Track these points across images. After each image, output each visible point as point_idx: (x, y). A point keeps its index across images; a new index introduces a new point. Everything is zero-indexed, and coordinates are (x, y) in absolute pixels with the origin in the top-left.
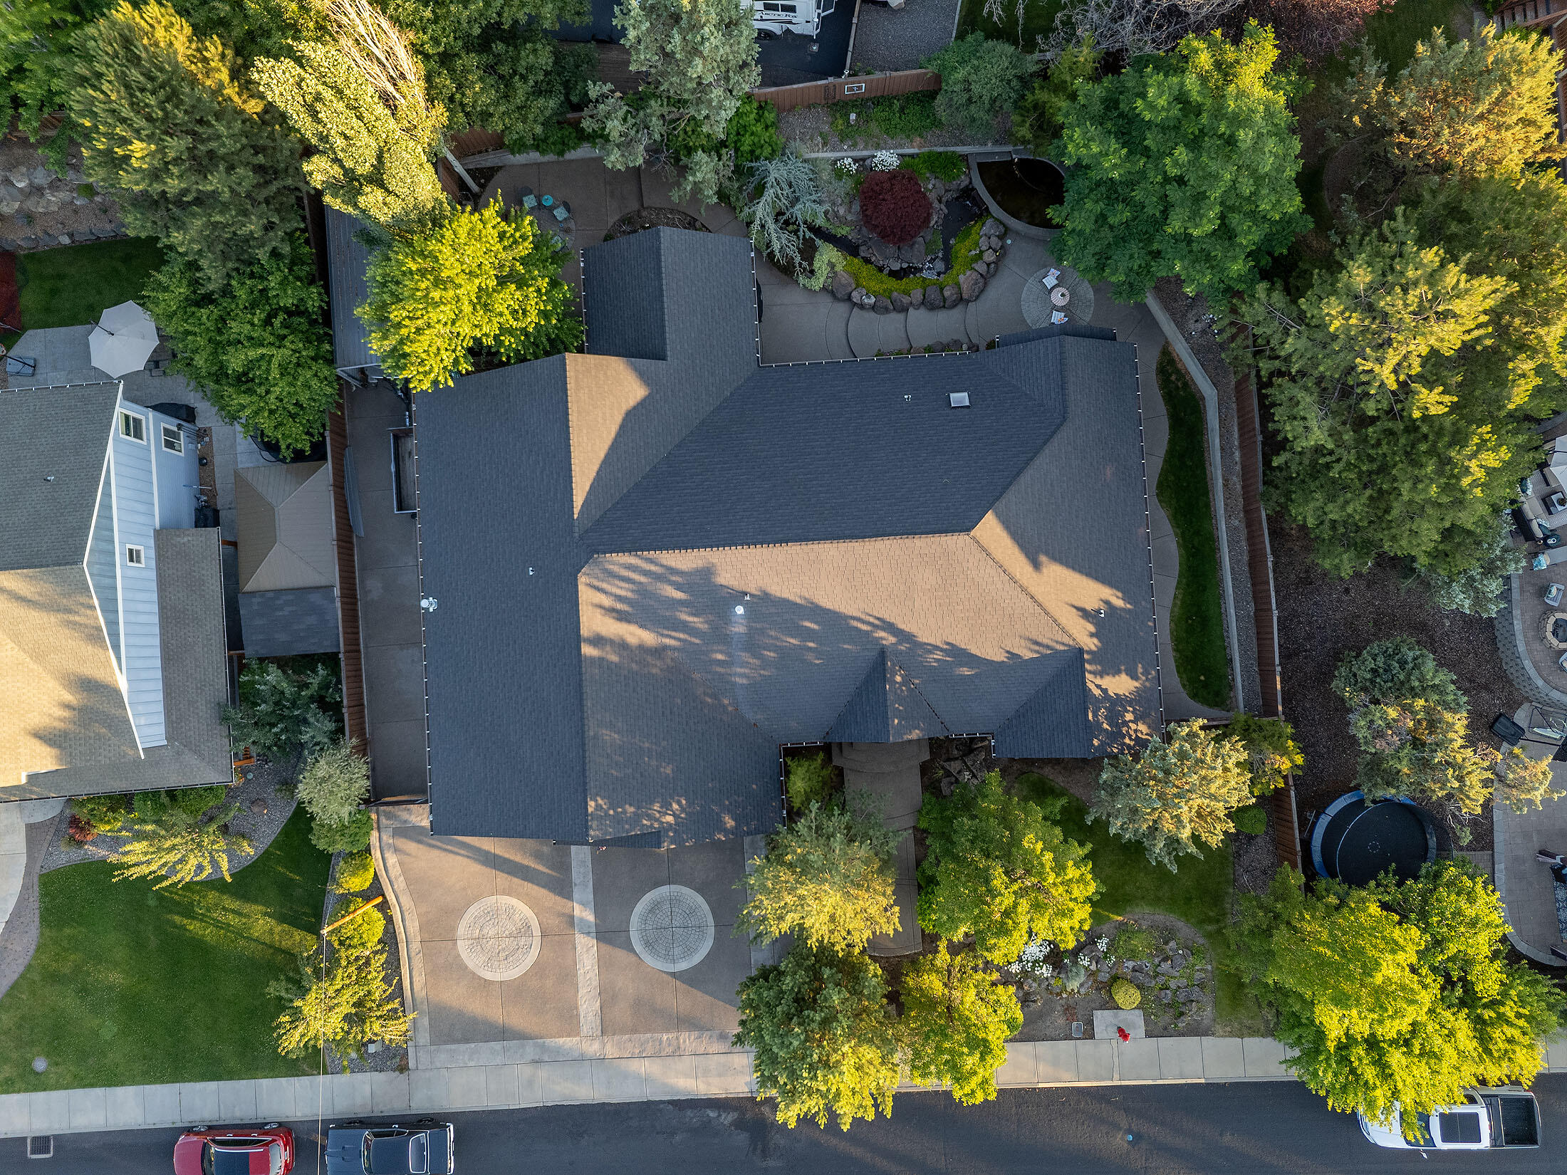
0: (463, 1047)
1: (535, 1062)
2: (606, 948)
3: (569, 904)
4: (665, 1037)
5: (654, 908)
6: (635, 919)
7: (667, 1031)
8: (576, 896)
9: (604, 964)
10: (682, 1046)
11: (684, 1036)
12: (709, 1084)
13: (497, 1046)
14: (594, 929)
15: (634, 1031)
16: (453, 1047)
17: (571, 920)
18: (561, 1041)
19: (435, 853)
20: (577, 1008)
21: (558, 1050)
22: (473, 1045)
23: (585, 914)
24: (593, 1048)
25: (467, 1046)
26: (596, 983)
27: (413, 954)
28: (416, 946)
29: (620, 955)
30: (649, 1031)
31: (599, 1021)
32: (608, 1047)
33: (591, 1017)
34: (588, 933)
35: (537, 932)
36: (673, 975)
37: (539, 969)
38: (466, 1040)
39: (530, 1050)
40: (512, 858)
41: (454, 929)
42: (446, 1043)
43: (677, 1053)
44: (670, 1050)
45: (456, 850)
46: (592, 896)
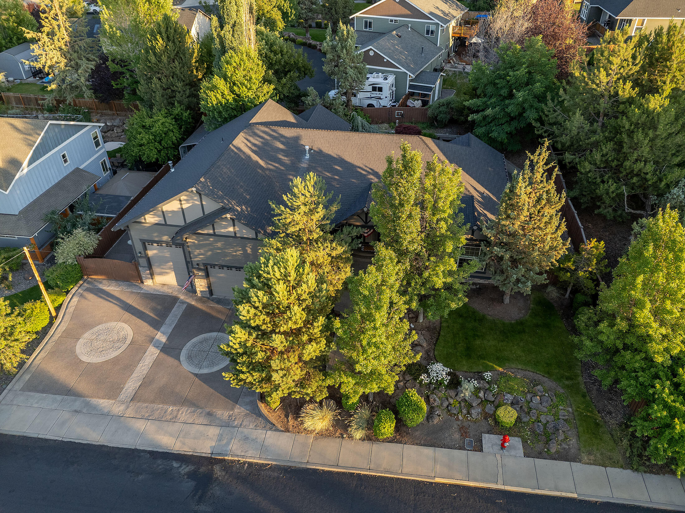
0: (38, 395)
1: (76, 411)
2: (163, 356)
3: (156, 332)
4: (171, 408)
5: (206, 340)
6: (189, 344)
7: (174, 404)
8: (162, 329)
9: (157, 363)
10: (179, 416)
11: (184, 409)
12: (184, 444)
13: (59, 398)
14: (162, 346)
15: (153, 402)
16: (32, 394)
17: (151, 339)
18: (101, 401)
19: (100, 300)
20: (125, 384)
21: (95, 408)
22: (45, 395)
23: (161, 337)
24: (117, 409)
25: (41, 394)
26: (145, 372)
27: (50, 341)
28: (56, 337)
29: (170, 360)
30: (163, 403)
31: (134, 393)
32: (129, 410)
33: (130, 390)
34: (157, 347)
35: (128, 342)
36: (196, 375)
37: (115, 361)
38: (43, 391)
39: (78, 405)
40: (139, 308)
41: (83, 333)
42: (30, 391)
43: (173, 420)
44: (169, 417)
45: (112, 300)
46: (170, 331)
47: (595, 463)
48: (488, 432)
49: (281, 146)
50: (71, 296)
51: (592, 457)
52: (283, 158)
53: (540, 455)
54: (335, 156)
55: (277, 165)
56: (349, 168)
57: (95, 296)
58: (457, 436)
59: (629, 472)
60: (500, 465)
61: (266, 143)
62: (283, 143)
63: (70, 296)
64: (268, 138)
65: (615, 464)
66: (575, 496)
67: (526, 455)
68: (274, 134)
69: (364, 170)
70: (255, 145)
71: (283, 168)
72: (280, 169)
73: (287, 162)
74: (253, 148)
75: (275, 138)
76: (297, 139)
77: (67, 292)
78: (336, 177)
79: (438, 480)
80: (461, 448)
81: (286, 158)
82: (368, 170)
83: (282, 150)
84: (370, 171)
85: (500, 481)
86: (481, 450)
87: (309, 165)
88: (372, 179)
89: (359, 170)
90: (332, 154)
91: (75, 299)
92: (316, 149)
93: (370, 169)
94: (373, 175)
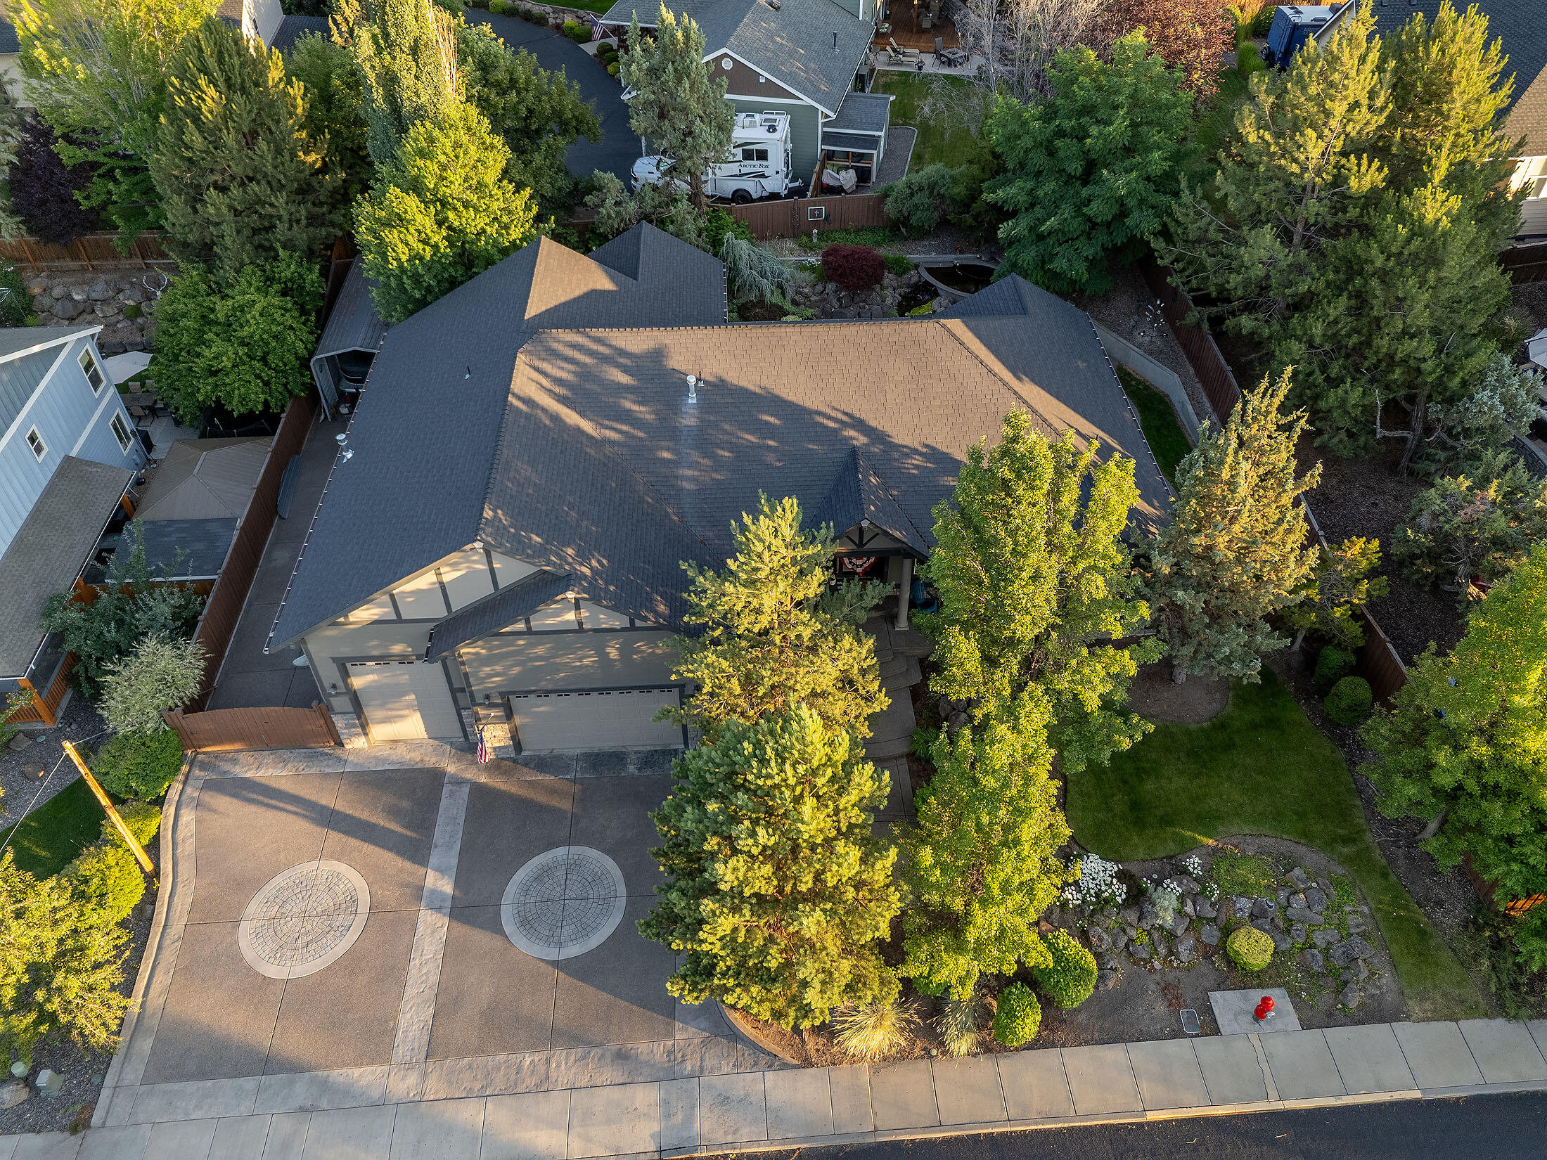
0: (191, 1086)
1: (303, 1110)
2: (462, 930)
3: (421, 871)
4: (528, 1060)
5: (546, 871)
6: (511, 890)
7: (533, 1048)
8: (433, 860)
9: (452, 951)
10: (553, 1074)
11: (559, 1055)
12: (589, 1140)
13: (249, 1083)
14: (449, 904)
15: (480, 1051)
16: (176, 1086)
17: (418, 892)
18: (356, 1072)
19: (252, 809)
20: (395, 1018)
21: (346, 1092)
22: (209, 1083)
23: (440, 883)
24: (404, 1085)
25: (201, 1084)
26: (434, 979)
27: (167, 942)
28: (177, 928)
29: (481, 939)
30: (504, 1049)
31: (426, 1038)
32: (432, 1081)
33: (414, 1031)
34: (439, 909)
35: (364, 908)
36: (556, 964)
37: (351, 962)
38: (201, 1075)
39: (301, 1092)
40: (356, 814)
41: (242, 906)
42: (167, 1080)
43: (544, 1086)
44: (531, 1082)
45: (281, 805)
46: (455, 861)
47: (1436, 1016)
48: (1220, 987)
49: (625, 379)
50: (172, 810)
51: (1428, 1005)
52: (635, 407)
53: (1330, 1020)
54: (758, 390)
55: (624, 428)
56: (796, 415)
57: (235, 801)
58: (1161, 1008)
59: (1500, 1022)
60: (1262, 1057)
61: (585, 374)
62: (626, 370)
63: (170, 810)
64: (587, 360)
65: (1472, 1012)
66: (1416, 1094)
67: (1307, 1025)
68: (601, 349)
69: (830, 418)
70: (559, 381)
71: (641, 434)
72: (634, 437)
73: (647, 416)
74: (557, 389)
75: (605, 359)
76: (658, 355)
77: (159, 801)
78: (771, 443)
79: (1152, 1116)
80: (1177, 1034)
81: (642, 409)
82: (840, 416)
83: (627, 389)
84: (845, 418)
85: (1272, 1093)
86: (1216, 1032)
87: (702, 420)
88: (852, 438)
89: (820, 419)
90: (750, 387)
91: (188, 816)
92: (712, 379)
93: (846, 414)
94: (853, 427)
